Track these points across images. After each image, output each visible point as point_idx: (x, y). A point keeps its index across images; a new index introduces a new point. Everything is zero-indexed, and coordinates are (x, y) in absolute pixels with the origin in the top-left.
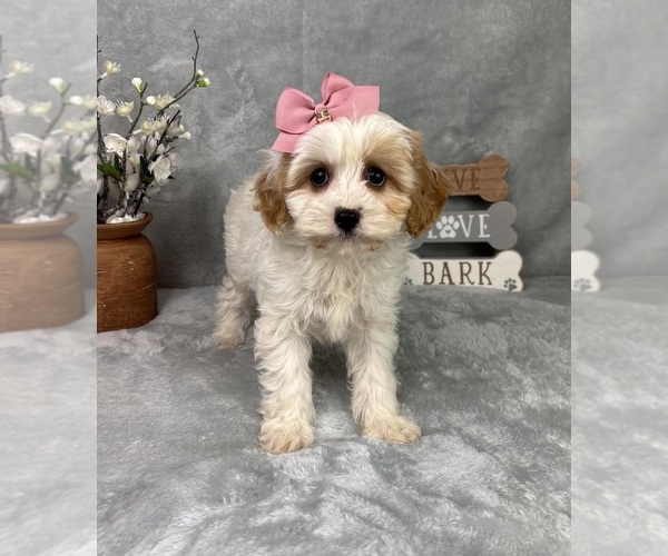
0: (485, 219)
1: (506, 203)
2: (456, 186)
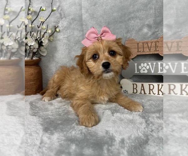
2: (148, 50)
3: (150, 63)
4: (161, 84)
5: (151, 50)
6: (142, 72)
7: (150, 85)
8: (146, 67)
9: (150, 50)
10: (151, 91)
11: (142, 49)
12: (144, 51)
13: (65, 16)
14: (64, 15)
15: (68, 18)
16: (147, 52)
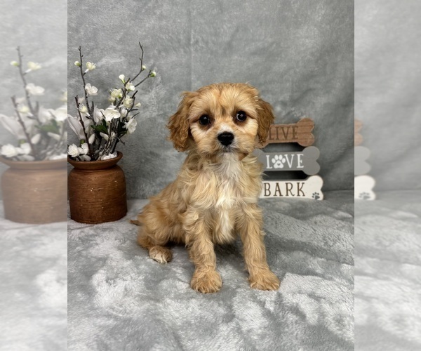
0: (301, 157)
1: (314, 147)
2: (283, 137)
3: (286, 155)
4: (301, 182)
5: (288, 138)
6: (276, 166)
7: (287, 184)
8: (281, 161)
9: (286, 137)
10: (289, 192)
11: (276, 136)
12: (278, 139)
16: (282, 139)
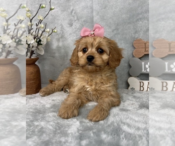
13: (77, 19)
14: (77, 17)
15: (81, 20)
